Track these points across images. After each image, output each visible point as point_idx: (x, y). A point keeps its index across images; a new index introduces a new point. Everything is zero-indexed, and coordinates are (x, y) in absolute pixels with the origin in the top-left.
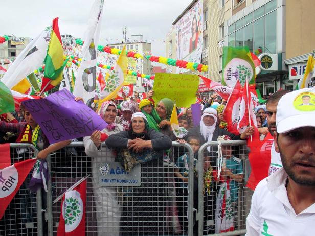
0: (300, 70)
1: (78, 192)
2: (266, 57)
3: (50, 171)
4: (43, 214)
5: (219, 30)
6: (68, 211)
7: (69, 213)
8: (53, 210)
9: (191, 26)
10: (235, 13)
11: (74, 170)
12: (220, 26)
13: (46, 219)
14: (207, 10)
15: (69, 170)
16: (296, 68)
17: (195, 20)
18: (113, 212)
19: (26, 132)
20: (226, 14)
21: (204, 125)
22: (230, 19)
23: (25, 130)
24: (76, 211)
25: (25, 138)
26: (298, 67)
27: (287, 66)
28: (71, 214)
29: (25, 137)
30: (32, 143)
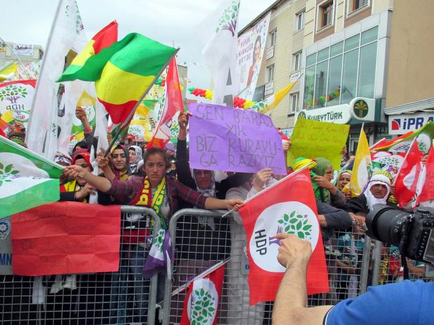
0: (405, 123)
1: (211, 282)
2: (361, 103)
3: (174, 249)
4: (157, 311)
5: (292, 59)
6: (197, 308)
7: (198, 312)
8: (173, 305)
9: (253, 50)
10: (318, 40)
11: (207, 249)
12: (294, 54)
13: (160, 318)
14: (276, 31)
15: (200, 249)
16: (399, 121)
17: (258, 43)
18: (256, 312)
19: (144, 191)
20: (306, 39)
21: (373, 196)
22: (311, 46)
23: (144, 188)
24: (207, 308)
25: (144, 200)
26: (402, 119)
27: (387, 117)
28: (200, 313)
29: (144, 198)
30: (153, 208)
